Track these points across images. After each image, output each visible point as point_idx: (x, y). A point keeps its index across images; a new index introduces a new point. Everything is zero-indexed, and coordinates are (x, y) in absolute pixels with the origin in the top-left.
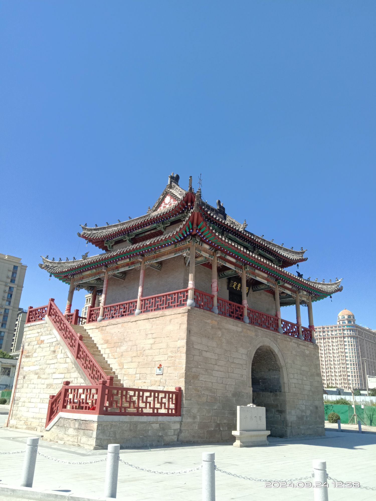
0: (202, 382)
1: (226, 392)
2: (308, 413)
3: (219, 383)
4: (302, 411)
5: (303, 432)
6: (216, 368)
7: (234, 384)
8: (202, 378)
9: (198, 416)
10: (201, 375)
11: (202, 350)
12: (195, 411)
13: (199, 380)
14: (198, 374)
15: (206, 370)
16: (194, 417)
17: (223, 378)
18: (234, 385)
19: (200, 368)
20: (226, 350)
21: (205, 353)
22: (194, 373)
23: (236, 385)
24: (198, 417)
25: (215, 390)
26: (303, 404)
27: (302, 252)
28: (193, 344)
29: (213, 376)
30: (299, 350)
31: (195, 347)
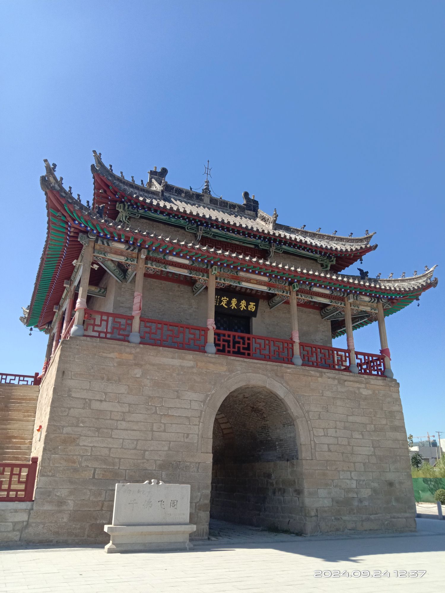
0: (86, 448)
1: (143, 463)
2: (366, 493)
3: (125, 449)
4: (349, 490)
5: (350, 525)
6: (124, 425)
7: (166, 448)
8: (84, 442)
9: (69, 501)
10: (84, 438)
11: (90, 400)
12: (63, 492)
13: (78, 445)
14: (77, 436)
15: (98, 429)
16: (61, 503)
17: (137, 440)
18: (166, 451)
19: (82, 427)
20: (150, 397)
21: (98, 403)
22: (66, 435)
23: (169, 449)
24: (71, 503)
25: (117, 460)
26: (352, 479)
27: (367, 238)
28: (70, 391)
29: (113, 438)
30: (343, 390)
31: (74, 395)
